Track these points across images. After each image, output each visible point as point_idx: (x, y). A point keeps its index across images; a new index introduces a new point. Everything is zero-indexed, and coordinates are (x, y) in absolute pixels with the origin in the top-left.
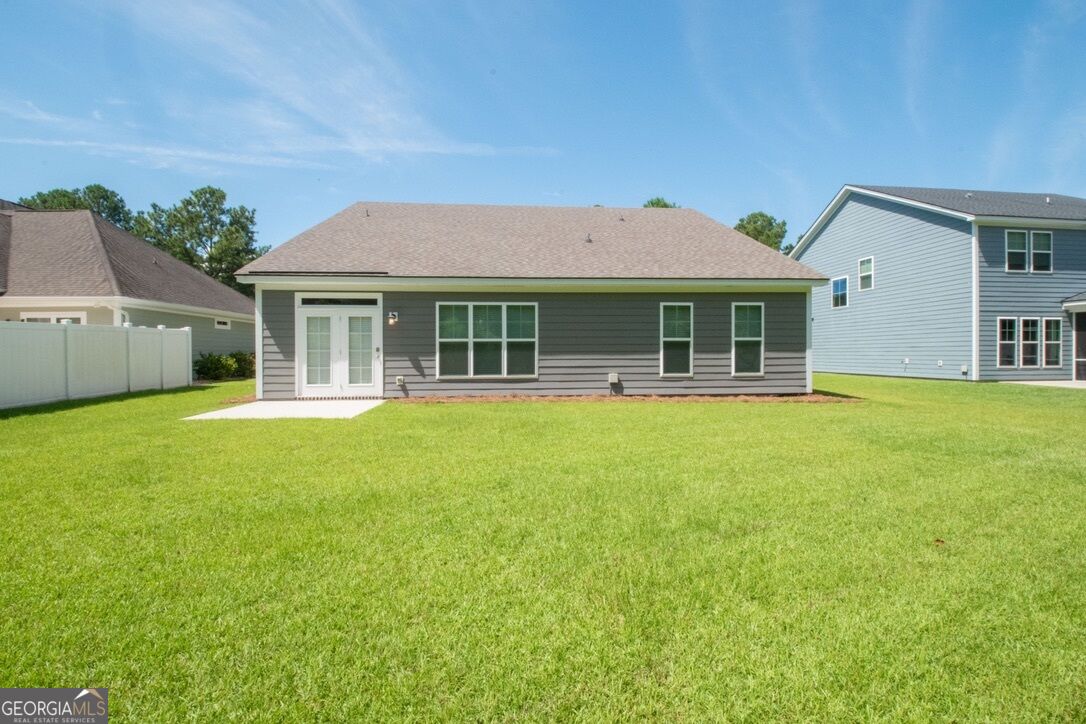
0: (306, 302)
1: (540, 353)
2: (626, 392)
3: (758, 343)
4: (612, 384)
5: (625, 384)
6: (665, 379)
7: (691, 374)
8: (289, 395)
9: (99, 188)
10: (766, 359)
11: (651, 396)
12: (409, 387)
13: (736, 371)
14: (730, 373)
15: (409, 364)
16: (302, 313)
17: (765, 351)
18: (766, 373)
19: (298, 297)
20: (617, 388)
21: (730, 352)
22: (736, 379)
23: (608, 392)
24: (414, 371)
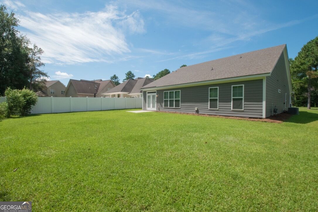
0: (148, 93)
1: (181, 102)
2: (200, 113)
3: (242, 99)
4: (196, 111)
5: (199, 111)
6: (210, 110)
7: (218, 109)
8: (145, 109)
9: (166, 69)
10: (244, 104)
11: (206, 114)
12: (160, 109)
13: (233, 108)
14: (231, 109)
15: (160, 104)
16: (147, 95)
17: (244, 102)
18: (244, 109)
19: (147, 92)
20: (197, 111)
21: (231, 102)
22: (233, 111)
23: (195, 113)
24: (160, 106)
